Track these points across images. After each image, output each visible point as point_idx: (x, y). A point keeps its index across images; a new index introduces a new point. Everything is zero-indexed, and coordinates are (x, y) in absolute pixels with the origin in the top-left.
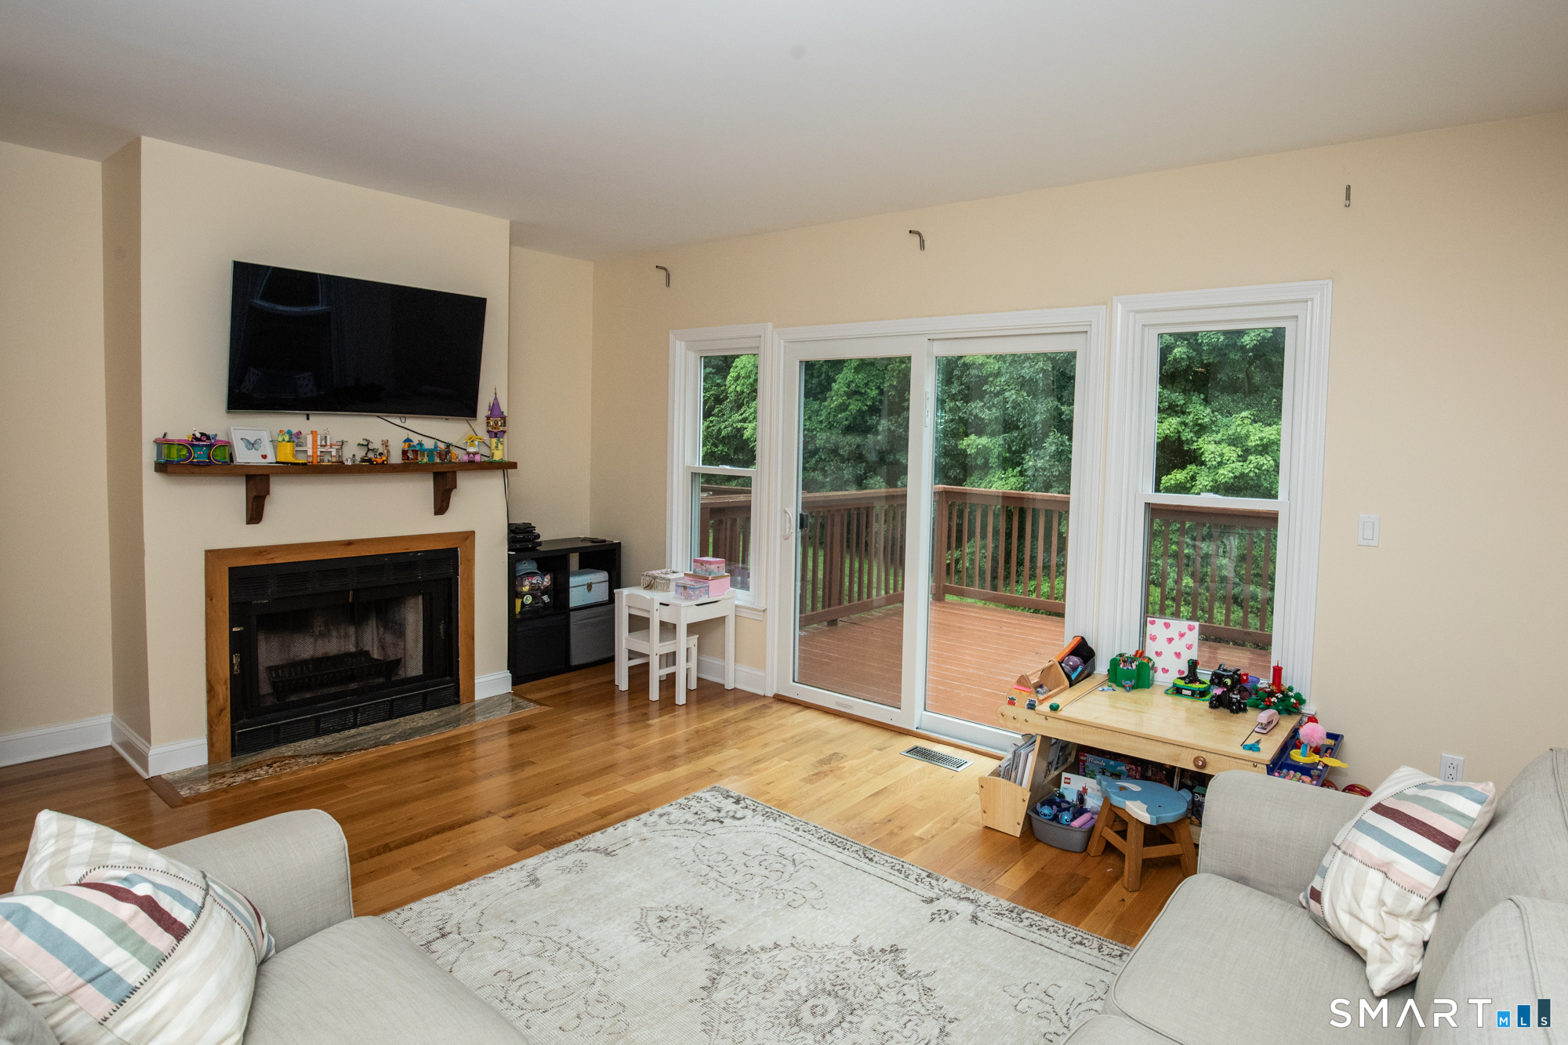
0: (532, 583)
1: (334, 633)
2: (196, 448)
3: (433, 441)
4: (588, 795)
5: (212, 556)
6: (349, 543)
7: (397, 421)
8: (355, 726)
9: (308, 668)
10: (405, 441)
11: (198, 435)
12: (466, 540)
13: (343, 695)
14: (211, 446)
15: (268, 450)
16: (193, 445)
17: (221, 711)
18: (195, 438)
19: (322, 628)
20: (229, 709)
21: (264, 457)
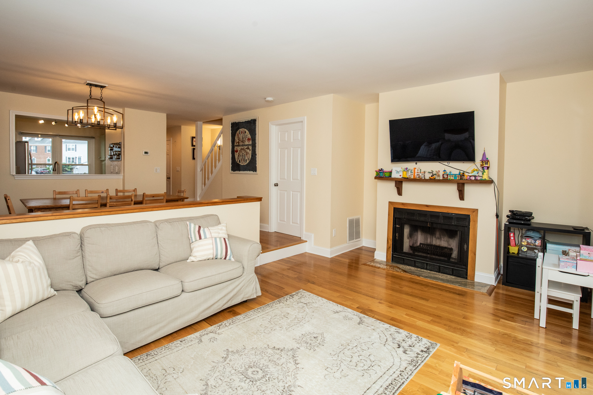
0: (528, 242)
1: (443, 239)
2: (380, 173)
3: (459, 171)
4: (407, 315)
5: (390, 203)
6: (427, 206)
7: (446, 164)
8: (427, 269)
9: (432, 248)
10: (444, 171)
11: (380, 169)
12: (474, 212)
13: (426, 257)
14: (383, 172)
15: (401, 174)
16: (380, 172)
17: (390, 247)
18: (379, 170)
19: (439, 236)
20: (391, 248)
21: (400, 176)
